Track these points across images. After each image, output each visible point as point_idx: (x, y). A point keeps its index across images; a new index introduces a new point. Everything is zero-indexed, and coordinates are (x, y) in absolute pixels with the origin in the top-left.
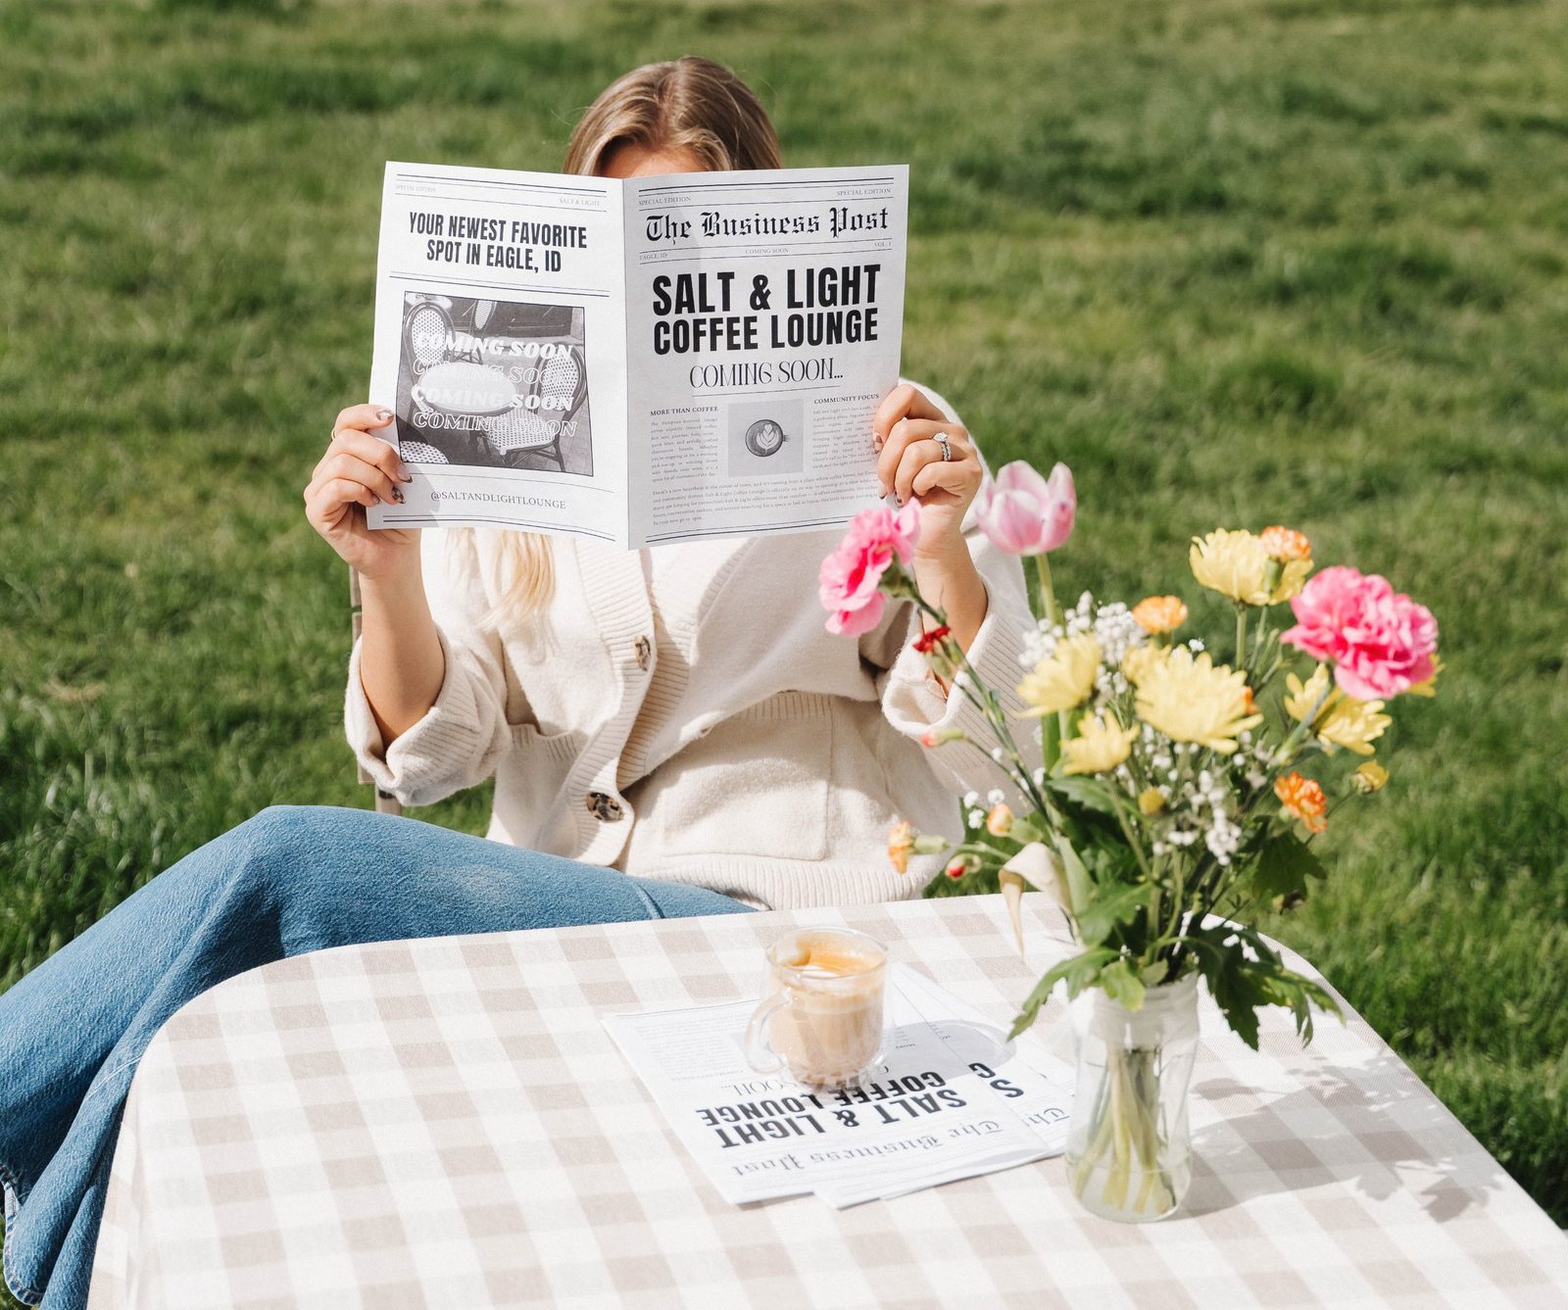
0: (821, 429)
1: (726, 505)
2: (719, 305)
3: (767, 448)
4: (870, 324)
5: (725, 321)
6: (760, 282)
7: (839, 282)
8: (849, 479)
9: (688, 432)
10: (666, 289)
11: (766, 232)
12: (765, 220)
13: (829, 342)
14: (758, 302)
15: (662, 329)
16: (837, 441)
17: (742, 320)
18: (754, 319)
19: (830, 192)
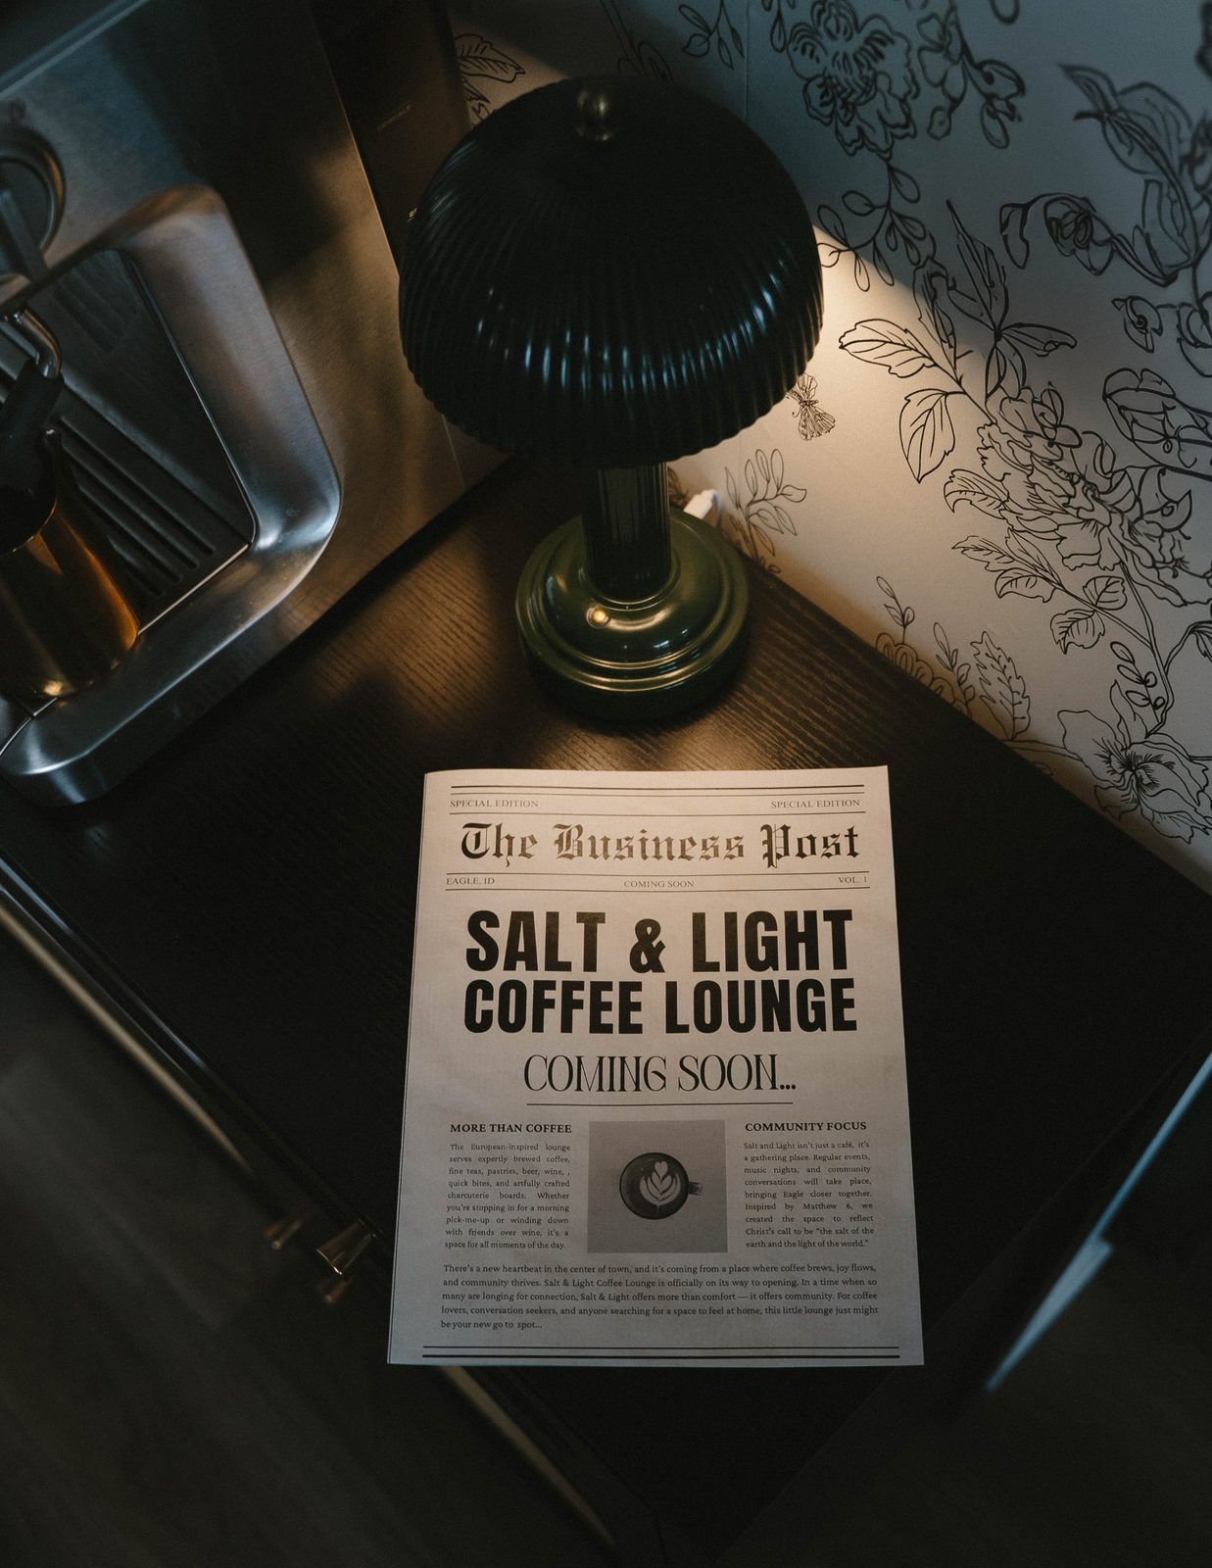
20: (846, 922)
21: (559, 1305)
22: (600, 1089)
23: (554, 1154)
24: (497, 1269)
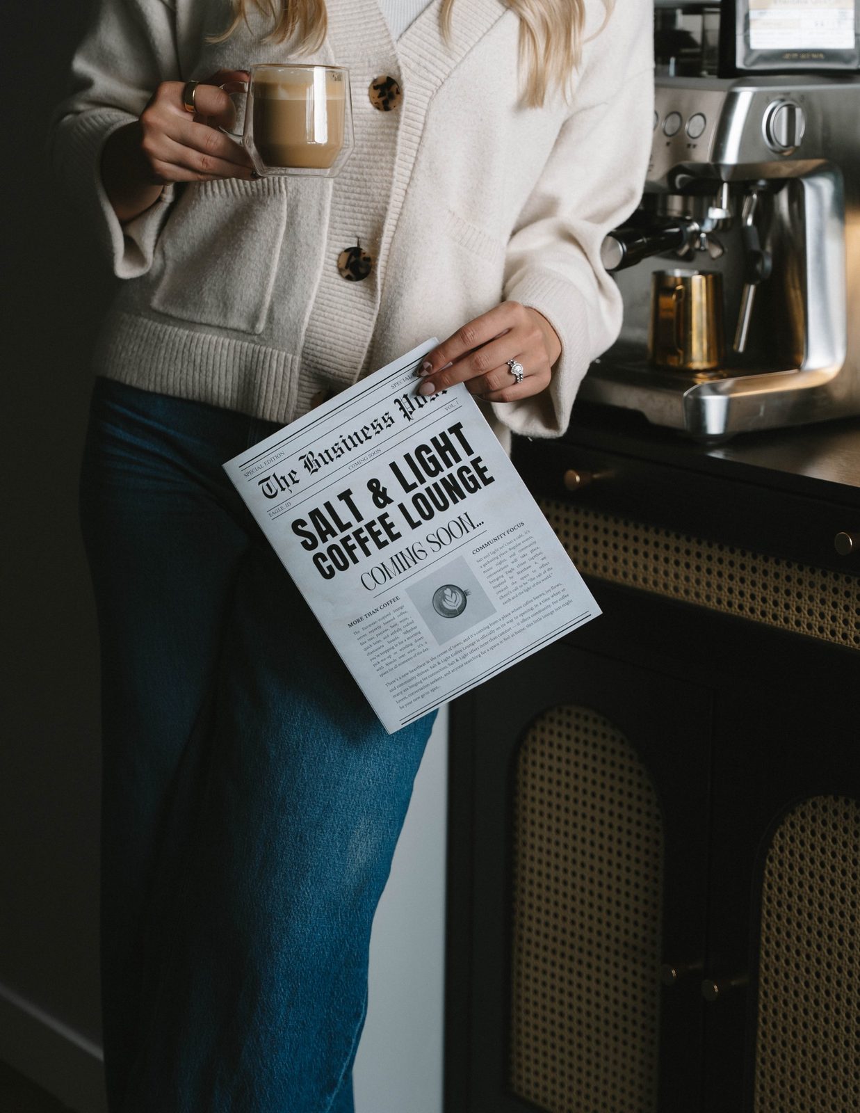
0: (492, 572)
1: (450, 669)
2: (353, 519)
3: (456, 608)
4: (481, 471)
5: (364, 529)
6: (374, 485)
7: (435, 452)
8: (540, 599)
9: (387, 626)
10: (305, 529)
11: (355, 445)
12: (350, 437)
13: (455, 501)
14: (381, 501)
15: (320, 559)
16: (510, 575)
17: (377, 521)
18: (386, 515)
19: (387, 389)
20: (461, 430)
21: (442, 674)
22: (400, 572)
23: (399, 613)
24: (407, 674)
